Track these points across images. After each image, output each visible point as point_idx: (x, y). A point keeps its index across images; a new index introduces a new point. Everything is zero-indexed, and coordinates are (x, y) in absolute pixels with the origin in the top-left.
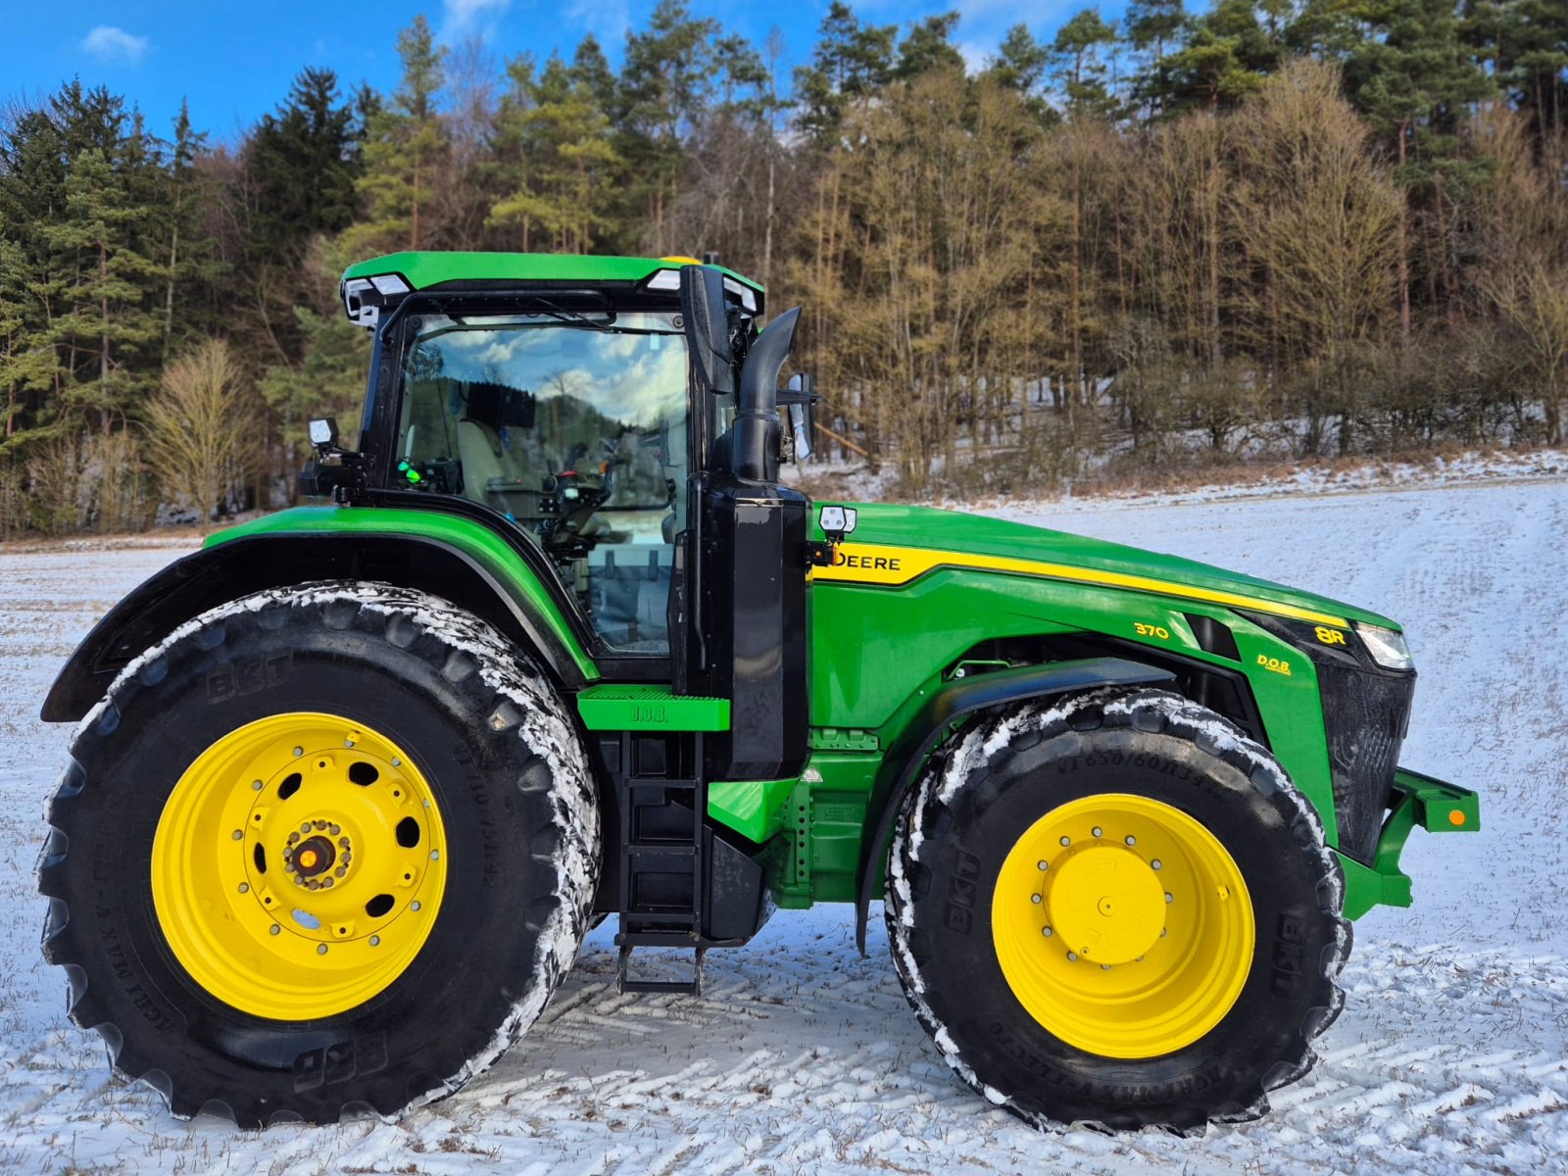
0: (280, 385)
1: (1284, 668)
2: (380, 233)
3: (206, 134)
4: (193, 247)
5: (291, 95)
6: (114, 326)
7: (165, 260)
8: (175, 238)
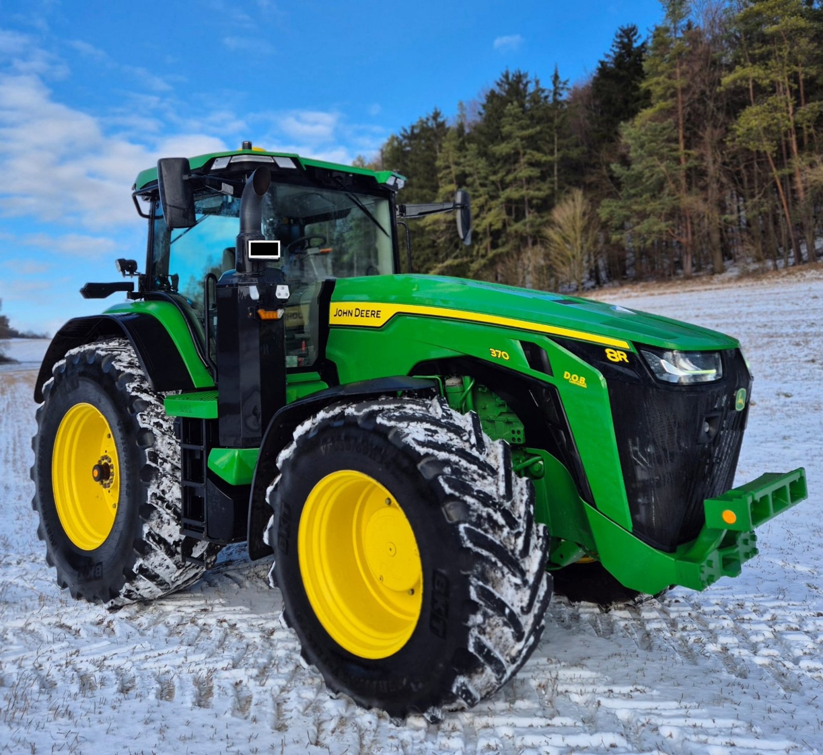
0: (608, 210)
1: (582, 382)
2: (655, 112)
3: (568, 81)
4: (565, 142)
5: (613, 46)
6: (529, 191)
7: (552, 153)
8: (556, 139)
